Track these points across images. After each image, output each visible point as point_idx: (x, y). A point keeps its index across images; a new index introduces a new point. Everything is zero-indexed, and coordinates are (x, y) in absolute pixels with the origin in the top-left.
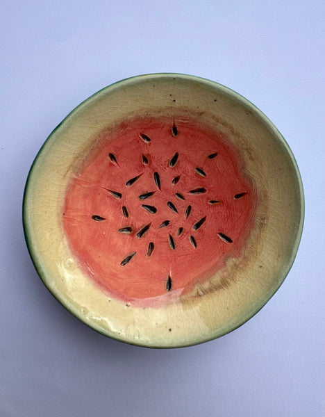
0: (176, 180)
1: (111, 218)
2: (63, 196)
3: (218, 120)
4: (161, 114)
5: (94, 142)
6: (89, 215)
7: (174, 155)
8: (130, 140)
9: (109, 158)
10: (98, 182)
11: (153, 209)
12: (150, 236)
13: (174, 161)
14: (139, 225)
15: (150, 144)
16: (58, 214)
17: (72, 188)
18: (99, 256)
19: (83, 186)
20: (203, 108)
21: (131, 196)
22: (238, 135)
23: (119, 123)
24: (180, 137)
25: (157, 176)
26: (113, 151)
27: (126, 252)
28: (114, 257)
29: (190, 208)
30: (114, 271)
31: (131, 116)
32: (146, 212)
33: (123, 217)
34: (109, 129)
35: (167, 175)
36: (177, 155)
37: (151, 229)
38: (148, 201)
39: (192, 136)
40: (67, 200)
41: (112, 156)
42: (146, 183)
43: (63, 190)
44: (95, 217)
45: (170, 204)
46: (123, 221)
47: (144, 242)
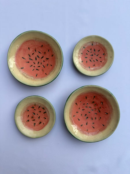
0: (44, 61)
1: (30, 51)
2: (30, 39)
3: (57, 62)
4: (54, 51)
5: (43, 40)
8: (47, 48)
10: (36, 46)
13: (47, 59)
14: (32, 58)
15: (48, 52)
17: (32, 40)
18: (22, 52)
19: (34, 43)
20: (58, 58)
21: (36, 54)
22: (56, 67)
23: (49, 44)
24: (52, 57)
25: (43, 57)
26: (43, 45)
27: (25, 57)
28: (23, 55)
29: (40, 66)
30: (20, 56)
31: (51, 45)
32: (35, 58)
33: (32, 54)
34: (47, 42)
35: (44, 59)
36: (48, 59)
37: (32, 61)
38: (37, 58)
40: (29, 41)
41: (42, 46)
42: (41, 56)
44: (29, 48)
45: (39, 62)
46: (31, 54)
47: (29, 60)
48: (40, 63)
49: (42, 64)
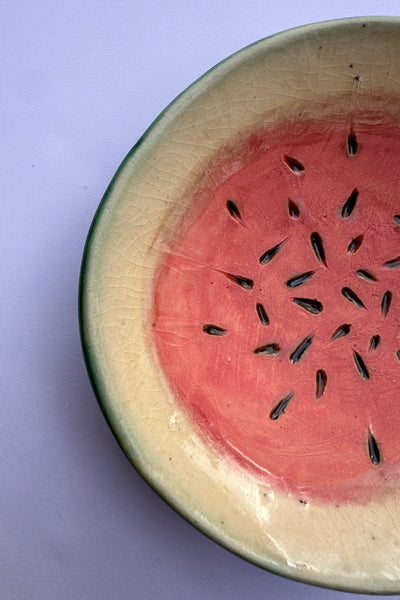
0: (357, 242)
1: (237, 328)
2: (149, 290)
4: (328, 111)
5: (200, 177)
6: (199, 324)
7: (349, 194)
8: (266, 172)
9: (226, 211)
10: (210, 259)
11: (317, 306)
12: (314, 358)
13: (350, 205)
14: (291, 340)
15: (302, 177)
16: (144, 326)
17: (163, 271)
18: (227, 405)
19: (183, 268)
21: (270, 284)
23: (247, 136)
24: (363, 156)
25: (316, 239)
26: (234, 197)
27: (275, 393)
28: (256, 405)
29: (388, 295)
30: (260, 432)
31: (269, 120)
32: (303, 313)
33: (260, 325)
34: (228, 150)
36: (355, 195)
37: (315, 343)
38: (305, 291)
39: (387, 150)
40: (156, 297)
41: (232, 208)
42: (297, 255)
43: (150, 276)
44: (209, 329)
45: (347, 292)
46: (260, 333)
47: (305, 371)
48: (359, 284)
49: (377, 269)
